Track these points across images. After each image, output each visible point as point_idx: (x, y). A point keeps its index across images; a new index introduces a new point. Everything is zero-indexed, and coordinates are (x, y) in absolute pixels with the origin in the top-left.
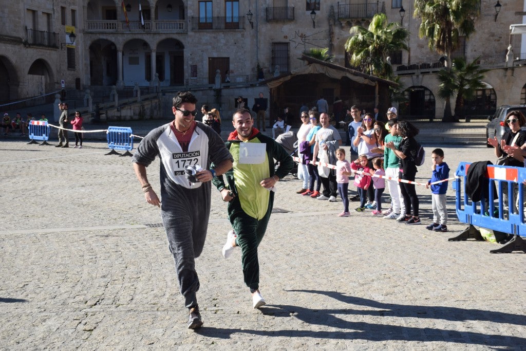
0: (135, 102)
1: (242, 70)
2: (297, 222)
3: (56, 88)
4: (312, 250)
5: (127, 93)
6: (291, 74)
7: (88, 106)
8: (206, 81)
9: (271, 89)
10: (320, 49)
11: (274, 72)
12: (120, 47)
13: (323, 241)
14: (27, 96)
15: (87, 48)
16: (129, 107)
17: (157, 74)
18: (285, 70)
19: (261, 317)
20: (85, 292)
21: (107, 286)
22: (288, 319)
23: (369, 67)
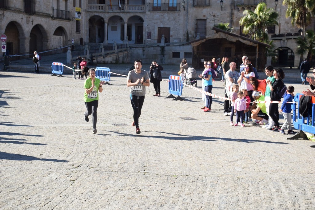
0: (114, 53)
1: (177, 35)
2: (200, 126)
5: (109, 48)
6: (206, 39)
8: (156, 41)
9: (193, 47)
10: (225, 23)
11: (196, 37)
14: (52, 48)
16: (110, 56)
17: (127, 37)
18: (203, 35)
19: (169, 178)
20: (73, 160)
21: (85, 157)
22: (185, 179)
23: (253, 35)
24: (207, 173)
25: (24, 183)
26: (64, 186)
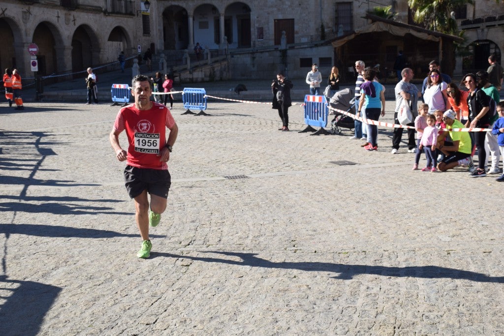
0: (206, 64)
1: (306, 30)
2: (365, 173)
3: (133, 53)
4: (380, 198)
6: (355, 33)
7: (163, 69)
8: (272, 43)
9: (335, 48)
10: (384, 7)
11: (338, 31)
12: (191, 12)
13: (390, 189)
14: (108, 62)
15: (161, 14)
16: (200, 69)
17: (226, 37)
18: (349, 29)
19: (336, 256)
20: (179, 234)
21: (196, 230)
22: (362, 257)
23: (432, 23)
24: (395, 246)
25: (113, 271)
26: (175, 274)
